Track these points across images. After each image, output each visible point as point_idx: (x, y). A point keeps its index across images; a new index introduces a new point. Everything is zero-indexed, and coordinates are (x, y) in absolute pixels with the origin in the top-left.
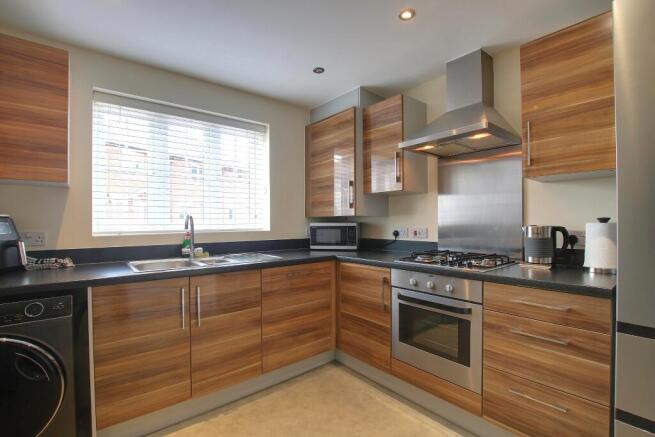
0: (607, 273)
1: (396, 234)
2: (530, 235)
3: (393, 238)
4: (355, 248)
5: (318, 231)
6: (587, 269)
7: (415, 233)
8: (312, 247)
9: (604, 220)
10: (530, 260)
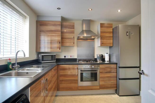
0: (108, 61)
1: (65, 57)
2: (98, 56)
3: (64, 58)
4: (55, 61)
5: (44, 56)
6: (106, 61)
7: (71, 56)
8: (42, 62)
9: (107, 53)
10: (98, 60)
